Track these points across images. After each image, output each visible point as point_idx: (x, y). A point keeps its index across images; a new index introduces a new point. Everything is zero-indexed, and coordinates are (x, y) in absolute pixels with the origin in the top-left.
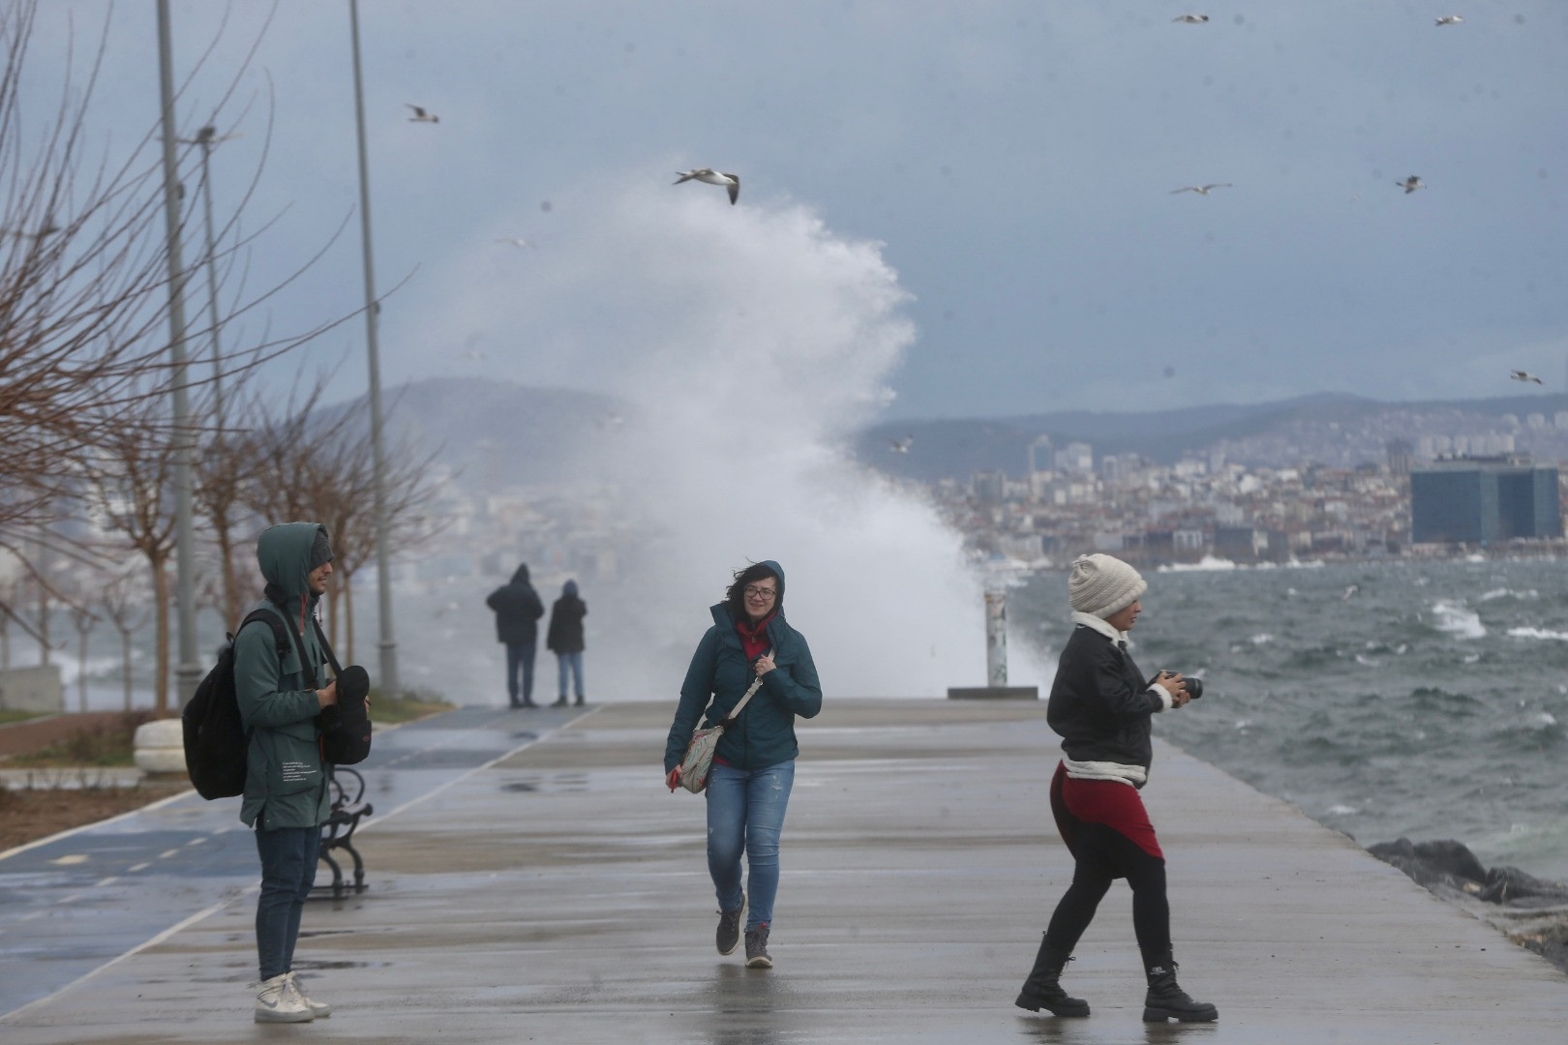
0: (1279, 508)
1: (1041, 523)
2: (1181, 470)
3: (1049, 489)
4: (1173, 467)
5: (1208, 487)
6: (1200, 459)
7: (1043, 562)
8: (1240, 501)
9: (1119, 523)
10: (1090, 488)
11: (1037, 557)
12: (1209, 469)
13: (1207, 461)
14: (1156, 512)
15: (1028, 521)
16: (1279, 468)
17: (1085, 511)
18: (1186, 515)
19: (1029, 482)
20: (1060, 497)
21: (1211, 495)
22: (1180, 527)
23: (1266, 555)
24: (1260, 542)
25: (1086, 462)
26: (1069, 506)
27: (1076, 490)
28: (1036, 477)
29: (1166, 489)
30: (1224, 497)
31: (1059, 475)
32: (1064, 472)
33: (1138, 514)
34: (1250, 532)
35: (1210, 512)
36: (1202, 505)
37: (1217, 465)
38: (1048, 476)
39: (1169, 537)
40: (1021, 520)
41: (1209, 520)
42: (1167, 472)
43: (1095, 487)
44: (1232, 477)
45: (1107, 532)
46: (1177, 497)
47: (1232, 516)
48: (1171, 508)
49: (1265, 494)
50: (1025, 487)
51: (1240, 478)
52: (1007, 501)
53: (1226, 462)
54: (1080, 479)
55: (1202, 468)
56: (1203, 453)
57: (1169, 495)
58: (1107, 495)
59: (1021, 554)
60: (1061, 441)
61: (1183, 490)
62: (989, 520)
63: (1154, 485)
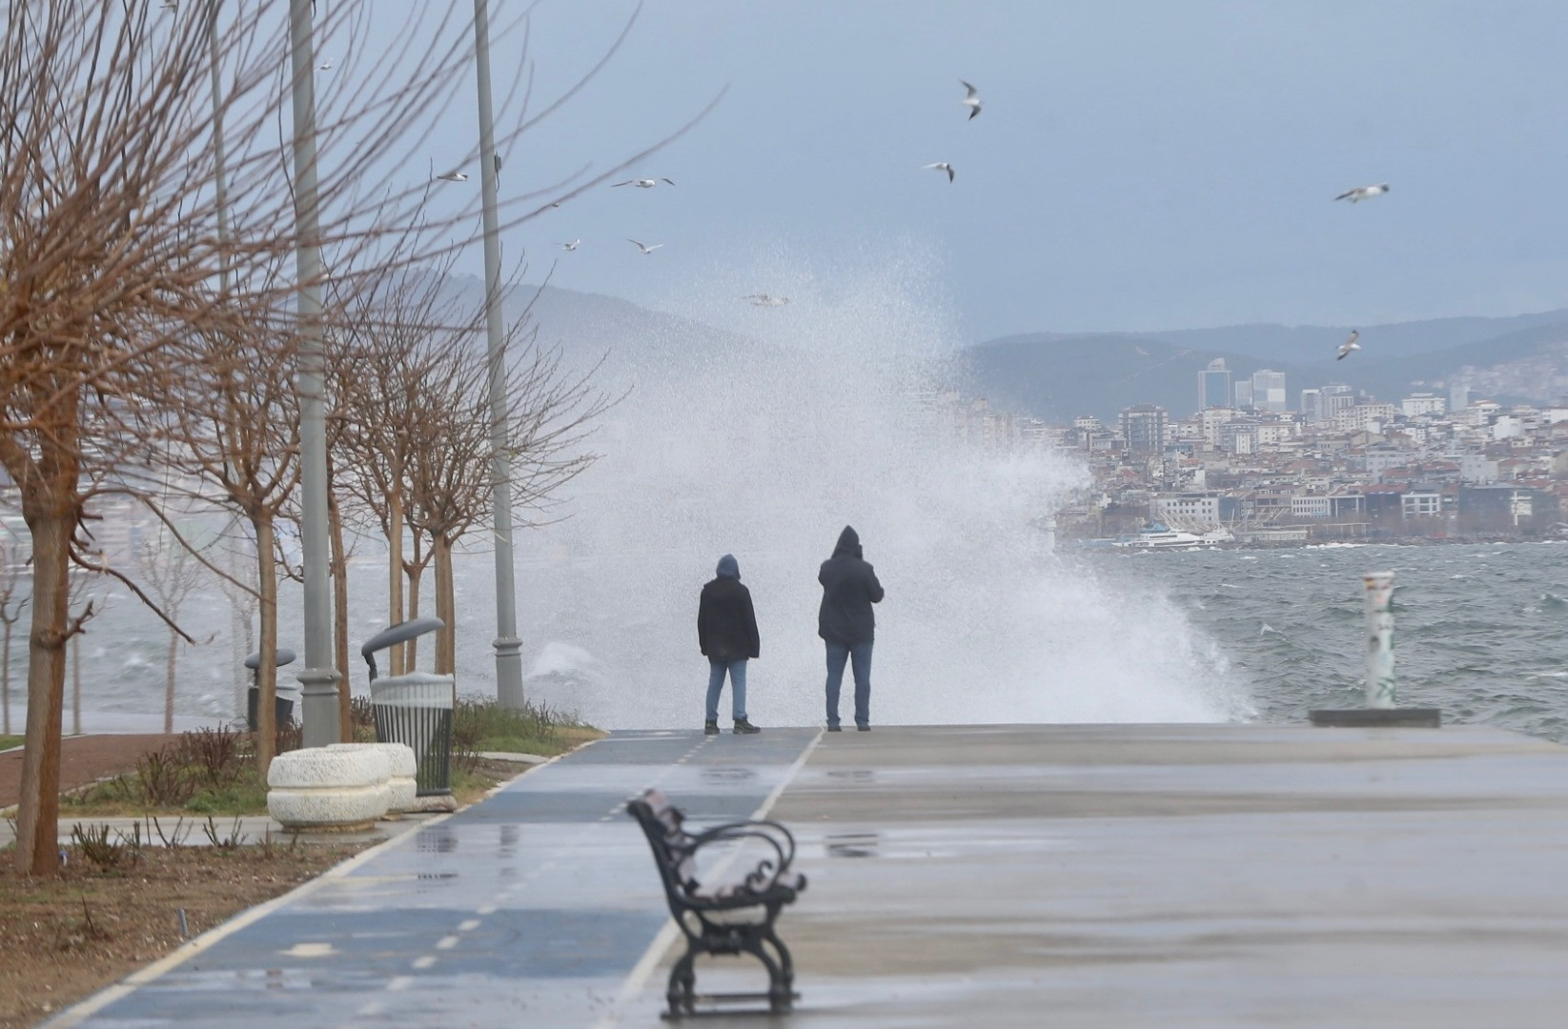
0: (1547, 462)
1: (1218, 480)
2: (1409, 408)
3: (1227, 431)
4: (1399, 404)
5: (1449, 431)
6: (1437, 393)
7: (1221, 534)
8: (1493, 451)
9: (1326, 481)
10: (1285, 432)
11: (1212, 528)
12: (1447, 404)
13: (1445, 394)
14: (1377, 465)
15: (1200, 476)
16: (1544, 407)
17: (1279, 464)
18: (1419, 471)
19: (1200, 422)
20: (1243, 445)
21: (1454, 443)
22: (1410, 487)
23: (1531, 530)
24: (1522, 508)
25: (1277, 395)
26: (1253, 457)
27: (1265, 434)
28: (1209, 416)
29: (1392, 434)
30: (1471, 446)
31: (1240, 414)
32: (1249, 410)
33: (1352, 469)
34: (1508, 493)
35: (1452, 468)
36: (1440, 455)
37: (1459, 402)
38: (1226, 415)
39: (1395, 499)
40: (1191, 474)
41: (1450, 478)
42: (1390, 411)
43: (1292, 430)
44: (1482, 419)
45: (1309, 492)
46: (1409, 448)
47: (1482, 472)
48: (1399, 460)
49: (1528, 441)
50: (1195, 429)
51: (1492, 420)
52: (1169, 449)
53: (1472, 398)
54: (1271, 420)
55: (1439, 406)
56: (1440, 385)
57: (1395, 442)
58: (1309, 442)
59: (1188, 524)
60: (1243, 368)
61: (1415, 436)
62: (1146, 476)
63: (1374, 428)
